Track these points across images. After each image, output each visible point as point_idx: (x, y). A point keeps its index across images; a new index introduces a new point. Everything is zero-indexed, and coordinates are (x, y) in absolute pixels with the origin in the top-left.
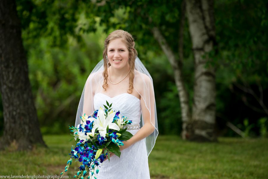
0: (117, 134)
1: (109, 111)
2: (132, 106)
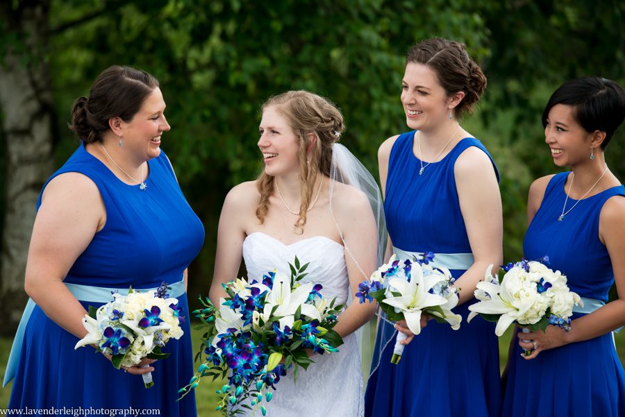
0: (319, 328)
1: (298, 279)
2: (333, 266)
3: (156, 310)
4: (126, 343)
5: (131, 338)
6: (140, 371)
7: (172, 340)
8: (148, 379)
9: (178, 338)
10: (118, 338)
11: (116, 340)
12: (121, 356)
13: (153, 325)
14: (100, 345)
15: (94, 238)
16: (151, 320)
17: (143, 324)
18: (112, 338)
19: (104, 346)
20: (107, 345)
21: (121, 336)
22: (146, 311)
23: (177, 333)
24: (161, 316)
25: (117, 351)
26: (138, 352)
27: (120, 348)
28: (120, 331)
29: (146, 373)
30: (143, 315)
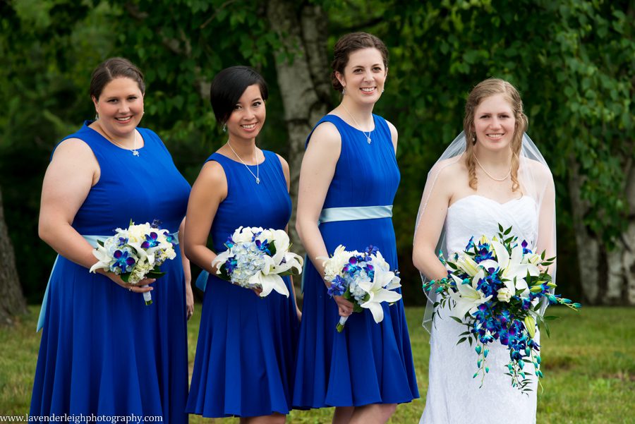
3: (154, 235)
4: (131, 262)
5: (136, 259)
6: (142, 290)
7: (168, 260)
8: (148, 297)
9: (172, 258)
10: (125, 260)
11: (124, 260)
12: (129, 274)
13: (153, 246)
14: (111, 266)
15: (91, 190)
16: (151, 243)
17: (145, 246)
18: (120, 259)
19: (114, 266)
20: (117, 264)
21: (128, 257)
22: (146, 236)
23: (171, 254)
24: (158, 240)
25: (125, 270)
26: (143, 269)
27: (127, 266)
28: (126, 253)
29: (146, 292)
30: (144, 239)
